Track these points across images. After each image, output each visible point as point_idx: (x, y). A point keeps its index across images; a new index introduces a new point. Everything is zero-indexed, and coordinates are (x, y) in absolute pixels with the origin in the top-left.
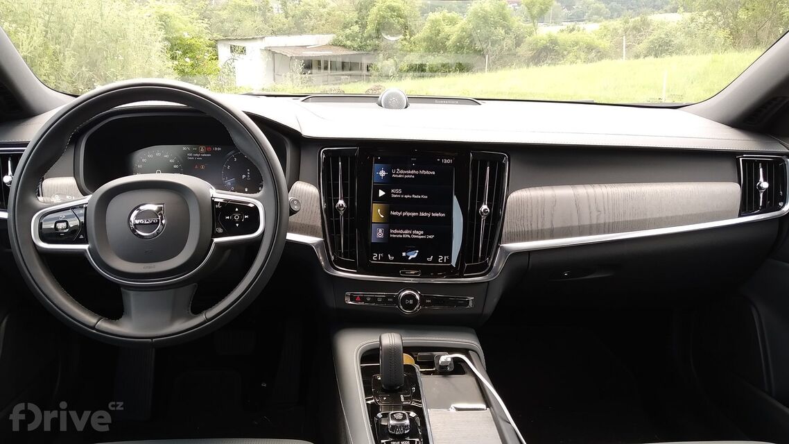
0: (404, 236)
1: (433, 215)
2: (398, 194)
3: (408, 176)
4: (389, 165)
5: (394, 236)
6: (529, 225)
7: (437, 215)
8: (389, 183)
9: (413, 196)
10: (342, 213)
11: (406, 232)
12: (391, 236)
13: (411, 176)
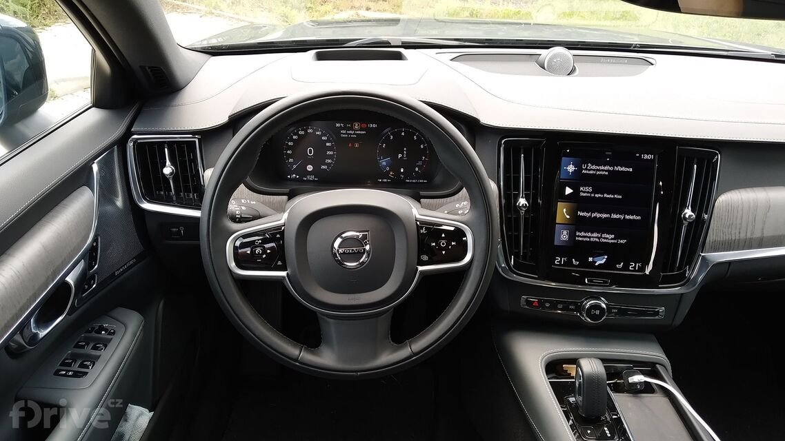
0: (592, 239)
1: (627, 217)
2: (588, 192)
3: (601, 173)
4: (580, 159)
5: (580, 239)
6: (738, 233)
7: (631, 217)
8: (578, 180)
9: (605, 195)
10: (523, 212)
11: (595, 235)
12: (577, 238)
13: (604, 173)
